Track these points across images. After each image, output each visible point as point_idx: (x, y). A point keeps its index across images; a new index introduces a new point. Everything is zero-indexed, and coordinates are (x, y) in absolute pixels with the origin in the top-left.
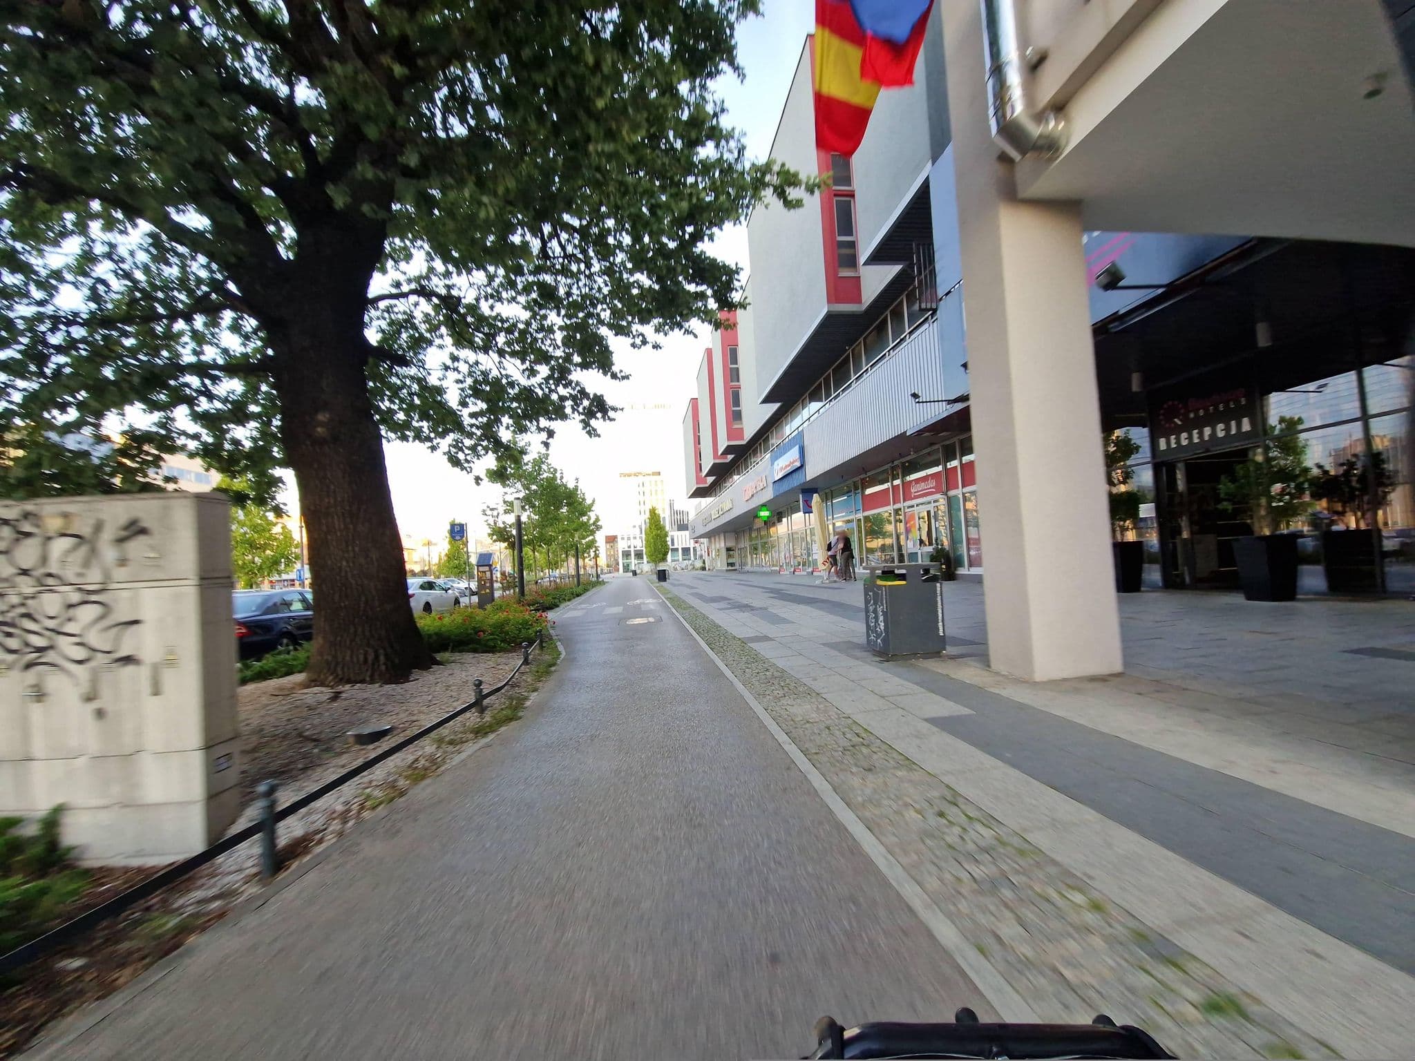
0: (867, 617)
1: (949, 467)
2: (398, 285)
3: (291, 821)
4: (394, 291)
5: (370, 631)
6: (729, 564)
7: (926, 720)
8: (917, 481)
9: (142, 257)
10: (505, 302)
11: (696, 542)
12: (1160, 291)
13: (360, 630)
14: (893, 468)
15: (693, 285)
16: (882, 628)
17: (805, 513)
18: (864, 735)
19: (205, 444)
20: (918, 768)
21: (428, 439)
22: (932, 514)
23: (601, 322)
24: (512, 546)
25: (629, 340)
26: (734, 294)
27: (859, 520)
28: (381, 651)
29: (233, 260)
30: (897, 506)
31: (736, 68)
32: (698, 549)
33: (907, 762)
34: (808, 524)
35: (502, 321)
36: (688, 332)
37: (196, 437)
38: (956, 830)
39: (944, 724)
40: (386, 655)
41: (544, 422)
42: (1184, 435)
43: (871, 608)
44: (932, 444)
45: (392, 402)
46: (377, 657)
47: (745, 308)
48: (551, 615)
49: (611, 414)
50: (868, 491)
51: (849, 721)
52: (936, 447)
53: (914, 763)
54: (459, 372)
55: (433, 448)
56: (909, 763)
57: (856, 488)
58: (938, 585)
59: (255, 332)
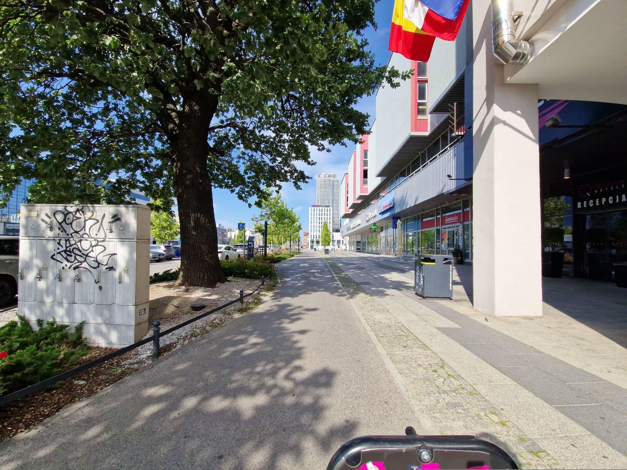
0: (415, 278)
1: (465, 210)
2: (222, 122)
3: (165, 337)
4: (220, 124)
5: (202, 265)
6: (357, 249)
7: (437, 328)
8: (449, 216)
9: (127, 110)
10: (265, 130)
11: (343, 238)
12: (580, 129)
13: (198, 265)
14: (437, 210)
15: (347, 123)
16: (422, 284)
17: (393, 228)
18: (406, 331)
19: (146, 185)
20: (429, 350)
21: (230, 187)
22: (455, 232)
23: (306, 139)
24: (263, 234)
25: (317, 147)
26: (365, 127)
27: (419, 233)
28: (206, 274)
29: (159, 111)
30: (438, 228)
31: (373, 24)
32: (344, 241)
33: (424, 346)
34: (395, 233)
35: (264, 138)
36: (343, 144)
37: (143, 182)
38: (442, 380)
39: (444, 331)
40: (208, 276)
41: (278, 182)
42: (591, 201)
43: (418, 274)
44: (457, 199)
45: (218, 171)
46: (204, 276)
47: (370, 134)
48: (276, 265)
49: (307, 180)
50: (424, 220)
51: (400, 324)
52: (458, 201)
53: (427, 347)
54: (245, 159)
55: (232, 191)
56: (425, 347)
57: (419, 218)
58: (451, 266)
59: (167, 141)
